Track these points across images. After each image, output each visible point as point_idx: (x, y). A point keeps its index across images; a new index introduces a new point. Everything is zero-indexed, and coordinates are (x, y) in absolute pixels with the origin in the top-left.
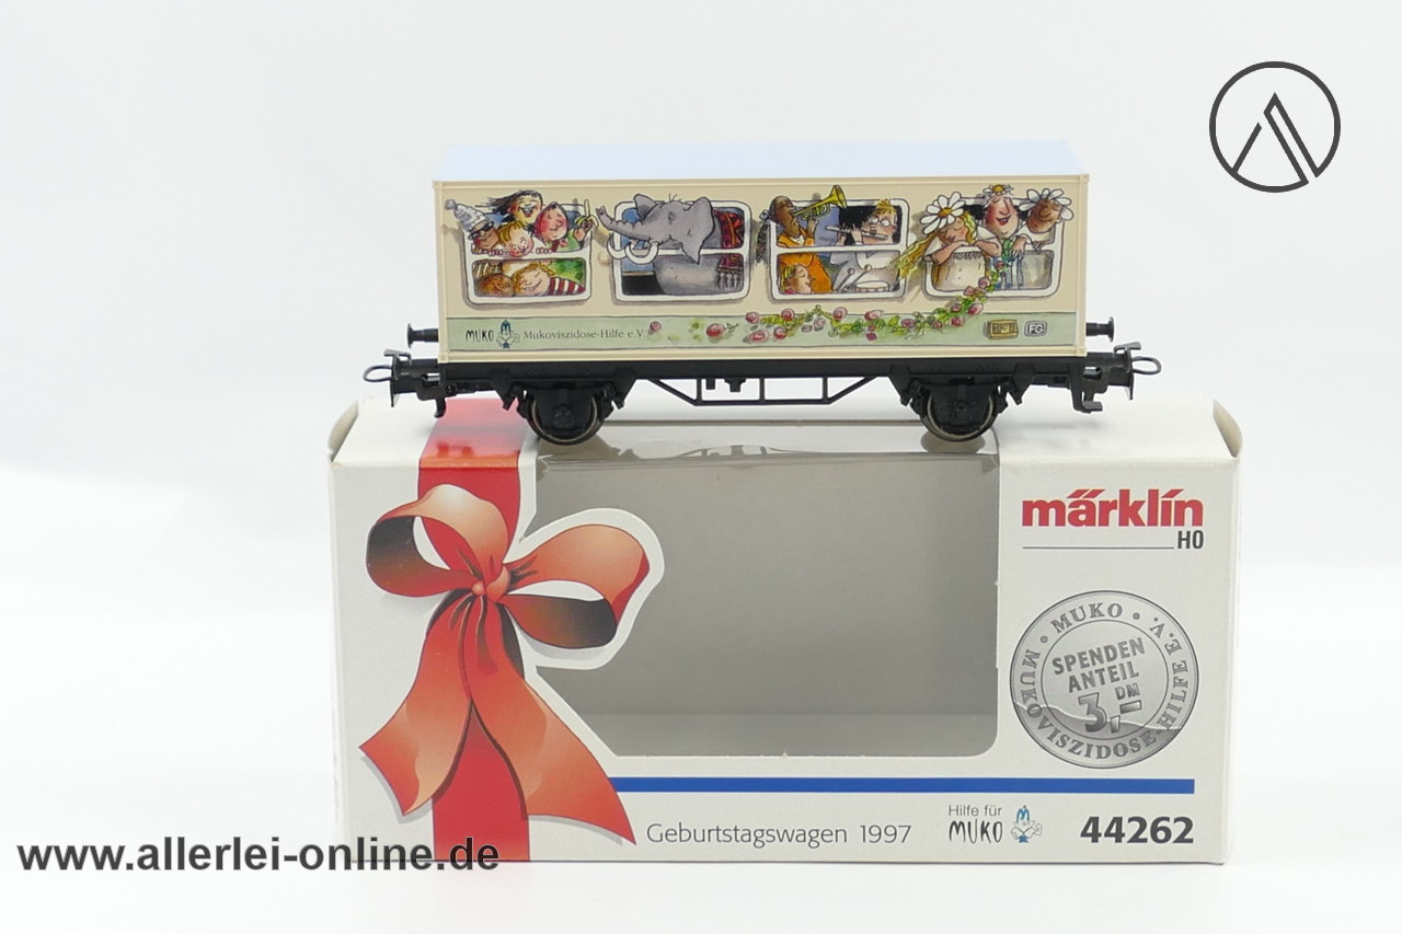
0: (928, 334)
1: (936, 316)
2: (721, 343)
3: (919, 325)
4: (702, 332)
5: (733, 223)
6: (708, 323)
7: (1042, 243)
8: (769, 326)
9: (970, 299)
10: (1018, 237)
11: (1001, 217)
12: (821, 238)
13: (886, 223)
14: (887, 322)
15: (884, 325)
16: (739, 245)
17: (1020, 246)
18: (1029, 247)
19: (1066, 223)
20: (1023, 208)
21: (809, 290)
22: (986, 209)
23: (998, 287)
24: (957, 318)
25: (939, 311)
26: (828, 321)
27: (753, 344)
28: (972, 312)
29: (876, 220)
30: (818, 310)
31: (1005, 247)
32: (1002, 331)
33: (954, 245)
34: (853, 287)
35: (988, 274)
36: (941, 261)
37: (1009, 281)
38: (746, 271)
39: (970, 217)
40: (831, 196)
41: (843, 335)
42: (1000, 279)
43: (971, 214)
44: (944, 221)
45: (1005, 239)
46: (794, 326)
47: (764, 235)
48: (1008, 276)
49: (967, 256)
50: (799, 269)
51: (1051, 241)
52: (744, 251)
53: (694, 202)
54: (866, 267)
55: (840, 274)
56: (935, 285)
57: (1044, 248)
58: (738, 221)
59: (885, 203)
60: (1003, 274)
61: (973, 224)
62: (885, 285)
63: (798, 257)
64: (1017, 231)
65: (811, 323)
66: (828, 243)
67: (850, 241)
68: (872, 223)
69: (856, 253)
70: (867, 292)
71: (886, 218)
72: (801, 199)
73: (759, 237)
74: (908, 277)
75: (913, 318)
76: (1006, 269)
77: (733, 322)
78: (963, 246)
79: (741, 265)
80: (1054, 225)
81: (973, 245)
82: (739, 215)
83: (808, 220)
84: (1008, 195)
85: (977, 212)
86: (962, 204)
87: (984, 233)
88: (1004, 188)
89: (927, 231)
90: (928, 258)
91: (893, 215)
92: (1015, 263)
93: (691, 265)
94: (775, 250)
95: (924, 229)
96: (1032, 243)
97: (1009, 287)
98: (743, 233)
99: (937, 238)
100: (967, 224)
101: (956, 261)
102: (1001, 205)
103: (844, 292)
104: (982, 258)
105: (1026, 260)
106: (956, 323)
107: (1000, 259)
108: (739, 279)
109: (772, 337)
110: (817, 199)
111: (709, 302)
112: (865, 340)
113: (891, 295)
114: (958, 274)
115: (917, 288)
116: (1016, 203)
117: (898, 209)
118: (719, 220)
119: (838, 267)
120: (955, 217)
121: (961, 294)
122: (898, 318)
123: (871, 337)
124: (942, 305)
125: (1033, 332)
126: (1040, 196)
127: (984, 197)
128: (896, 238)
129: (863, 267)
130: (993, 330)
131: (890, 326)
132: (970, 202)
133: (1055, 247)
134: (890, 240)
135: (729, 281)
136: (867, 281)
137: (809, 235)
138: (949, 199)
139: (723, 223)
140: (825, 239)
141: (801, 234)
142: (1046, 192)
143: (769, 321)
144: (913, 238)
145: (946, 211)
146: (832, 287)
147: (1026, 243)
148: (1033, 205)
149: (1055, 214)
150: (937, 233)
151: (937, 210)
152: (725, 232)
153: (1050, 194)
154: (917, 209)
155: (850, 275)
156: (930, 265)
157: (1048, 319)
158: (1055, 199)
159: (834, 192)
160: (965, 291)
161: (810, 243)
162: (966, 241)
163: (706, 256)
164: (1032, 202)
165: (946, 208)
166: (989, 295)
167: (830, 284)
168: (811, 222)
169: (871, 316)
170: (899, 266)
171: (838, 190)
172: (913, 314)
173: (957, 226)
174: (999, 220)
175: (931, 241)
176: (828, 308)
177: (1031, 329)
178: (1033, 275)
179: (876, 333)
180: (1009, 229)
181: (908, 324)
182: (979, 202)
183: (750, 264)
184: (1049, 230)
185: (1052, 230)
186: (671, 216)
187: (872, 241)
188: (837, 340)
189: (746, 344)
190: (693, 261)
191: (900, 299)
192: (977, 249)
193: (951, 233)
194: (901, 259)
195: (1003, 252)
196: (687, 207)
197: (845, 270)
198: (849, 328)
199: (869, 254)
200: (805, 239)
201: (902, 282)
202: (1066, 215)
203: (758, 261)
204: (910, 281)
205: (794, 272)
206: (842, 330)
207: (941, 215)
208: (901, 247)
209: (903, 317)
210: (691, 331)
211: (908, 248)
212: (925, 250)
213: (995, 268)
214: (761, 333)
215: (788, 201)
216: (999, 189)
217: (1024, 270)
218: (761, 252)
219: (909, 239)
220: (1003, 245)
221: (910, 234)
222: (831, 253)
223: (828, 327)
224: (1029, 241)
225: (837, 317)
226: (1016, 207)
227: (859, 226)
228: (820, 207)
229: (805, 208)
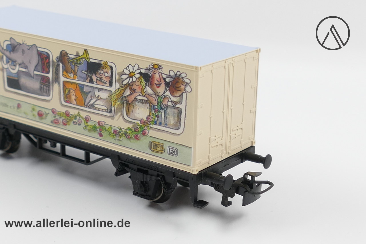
0: (124, 140)
1: (128, 131)
2: (43, 121)
3: (120, 134)
4: (36, 113)
5: (46, 60)
6: (38, 109)
7: (176, 103)
8: (60, 118)
9: (143, 126)
10: (165, 96)
11: (157, 83)
12: (80, 77)
13: (106, 74)
14: (107, 129)
15: (106, 130)
16: (48, 72)
17: (165, 102)
18: (170, 104)
19: (188, 93)
20: (167, 80)
21: (75, 102)
22: (150, 77)
23: (155, 123)
24: (137, 135)
25: (129, 129)
26: (83, 121)
27: (55, 125)
28: (144, 133)
29: (102, 72)
30: (79, 114)
31: (159, 101)
32: (157, 149)
33: (136, 94)
34: (92, 106)
35: (151, 114)
36: (130, 101)
37: (160, 121)
38: (51, 86)
39: (143, 80)
40: (83, 54)
41: (89, 131)
42: (156, 119)
43: (143, 78)
44: (131, 79)
45: (159, 96)
46: (70, 120)
47: (58, 69)
48: (160, 118)
49: (142, 101)
50: (72, 91)
51: (180, 102)
52: (50, 75)
53: (31, 46)
54: (98, 96)
55: (88, 98)
56: (127, 114)
57: (178, 106)
58: (47, 60)
59: (106, 63)
60: (158, 116)
61: (144, 84)
62: (106, 108)
63: (71, 84)
64: (164, 93)
65: (76, 121)
66: (82, 80)
67: (91, 81)
68: (100, 73)
69: (94, 88)
70: (99, 110)
71: (106, 72)
72: (72, 53)
73: (56, 70)
74: (116, 106)
75: (118, 130)
76: (160, 114)
77: (47, 112)
78: (139, 95)
79: (49, 83)
80: (182, 94)
81: (144, 96)
82: (48, 56)
83: (74, 65)
84: (160, 71)
85: (146, 77)
86: (139, 71)
87: (149, 90)
88: (159, 67)
89: (124, 83)
90: (124, 99)
91: (109, 71)
92: (163, 111)
93: (31, 78)
94: (62, 79)
95: (123, 81)
96: (172, 102)
97: (160, 124)
98: (49, 66)
99: (128, 88)
100: (142, 84)
101: (137, 103)
102: (157, 76)
103: (89, 108)
104: (148, 104)
105: (169, 110)
106: (137, 138)
107: (156, 107)
108: (48, 90)
109: (62, 123)
110: (78, 55)
111: (38, 99)
112: (97, 136)
113: (108, 114)
114: (138, 111)
115: (119, 114)
116: (164, 76)
117: (111, 67)
118: (40, 57)
119: (87, 94)
120: (136, 78)
121: (139, 122)
122: (111, 128)
123: (101, 135)
124: (130, 126)
125: (172, 153)
126: (176, 75)
127: (149, 70)
128: (111, 84)
129: (97, 96)
130: (154, 146)
131: (108, 131)
132: (143, 71)
133: (182, 106)
134: (108, 84)
135: (45, 90)
136: (99, 104)
137: (75, 74)
138: (133, 67)
139: (42, 59)
140: (82, 78)
141: (72, 72)
142: (178, 73)
143: (60, 115)
144: (118, 86)
145: (132, 74)
146: (84, 104)
147: (168, 101)
148: (173, 79)
149: (182, 87)
150: (128, 85)
151: (128, 73)
152: (43, 64)
153: (180, 75)
154: (120, 70)
155: (91, 99)
156: (125, 102)
157: (179, 148)
158: (183, 78)
159: (85, 53)
160: (141, 121)
161: (75, 78)
162: (141, 93)
163: (37, 75)
164: (172, 77)
165: (132, 72)
166: (151, 126)
167: (84, 102)
168: (76, 67)
169: (100, 123)
170: (112, 100)
171: (86, 51)
172: (118, 128)
173: (137, 84)
174: (156, 84)
175: (126, 89)
176: (83, 114)
177: (171, 151)
178: (172, 121)
179: (102, 133)
180: (161, 90)
181: (115, 132)
182: (147, 72)
183: (53, 83)
184: (180, 96)
185: (181, 96)
186: (23, 52)
187: (100, 83)
188: (86, 132)
189: (51, 124)
190: (31, 76)
191: (112, 118)
192: (146, 99)
193: (134, 87)
194: (113, 96)
195: (158, 104)
196: (29, 48)
197: (89, 95)
198: (91, 127)
199: (100, 90)
200: (73, 75)
201: (113, 109)
202: (188, 89)
203: (56, 83)
204: (117, 109)
205: (69, 91)
206: (88, 128)
207: (130, 76)
208: (112, 89)
209: (114, 128)
210: (32, 112)
211: (116, 90)
212: (123, 93)
213: (154, 112)
214: (57, 120)
215: (67, 53)
216: (156, 66)
217: (168, 117)
218: (56, 79)
219: (116, 85)
220: (158, 99)
221: (116, 83)
222: (84, 85)
223: (83, 125)
224: (170, 100)
225: (87, 120)
226: (164, 79)
227: (95, 74)
228: (79, 59)
229: (73, 59)
